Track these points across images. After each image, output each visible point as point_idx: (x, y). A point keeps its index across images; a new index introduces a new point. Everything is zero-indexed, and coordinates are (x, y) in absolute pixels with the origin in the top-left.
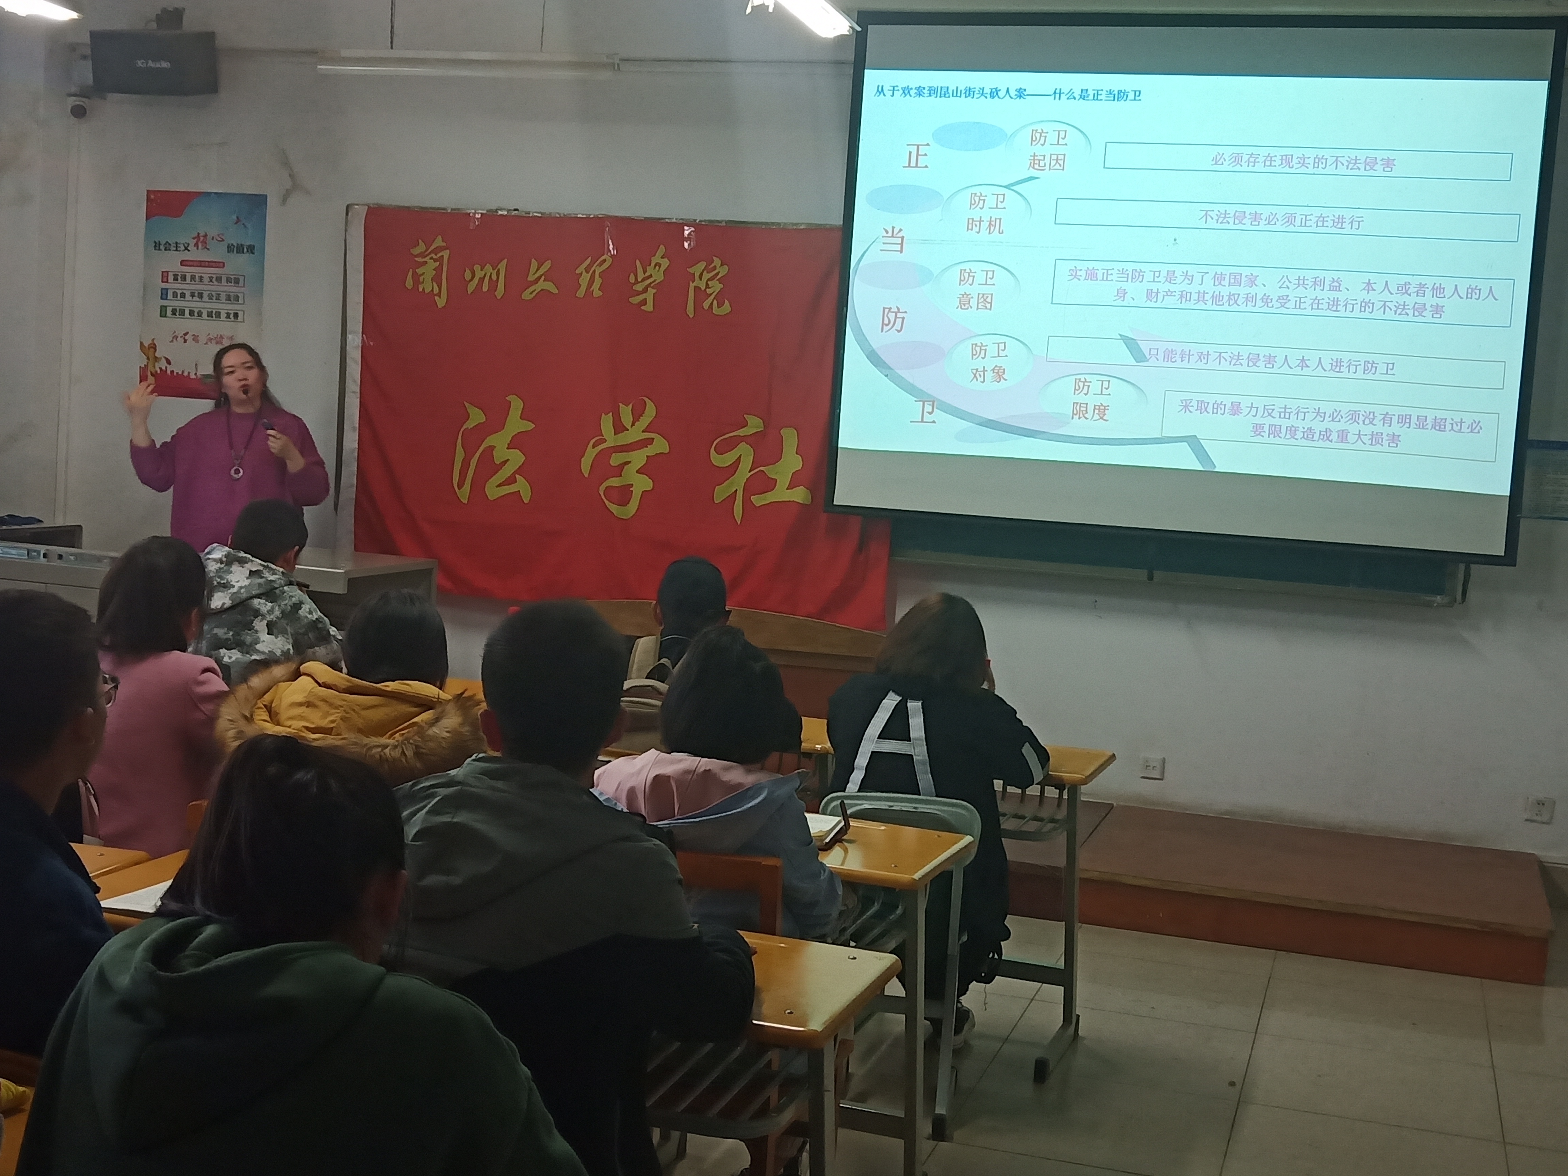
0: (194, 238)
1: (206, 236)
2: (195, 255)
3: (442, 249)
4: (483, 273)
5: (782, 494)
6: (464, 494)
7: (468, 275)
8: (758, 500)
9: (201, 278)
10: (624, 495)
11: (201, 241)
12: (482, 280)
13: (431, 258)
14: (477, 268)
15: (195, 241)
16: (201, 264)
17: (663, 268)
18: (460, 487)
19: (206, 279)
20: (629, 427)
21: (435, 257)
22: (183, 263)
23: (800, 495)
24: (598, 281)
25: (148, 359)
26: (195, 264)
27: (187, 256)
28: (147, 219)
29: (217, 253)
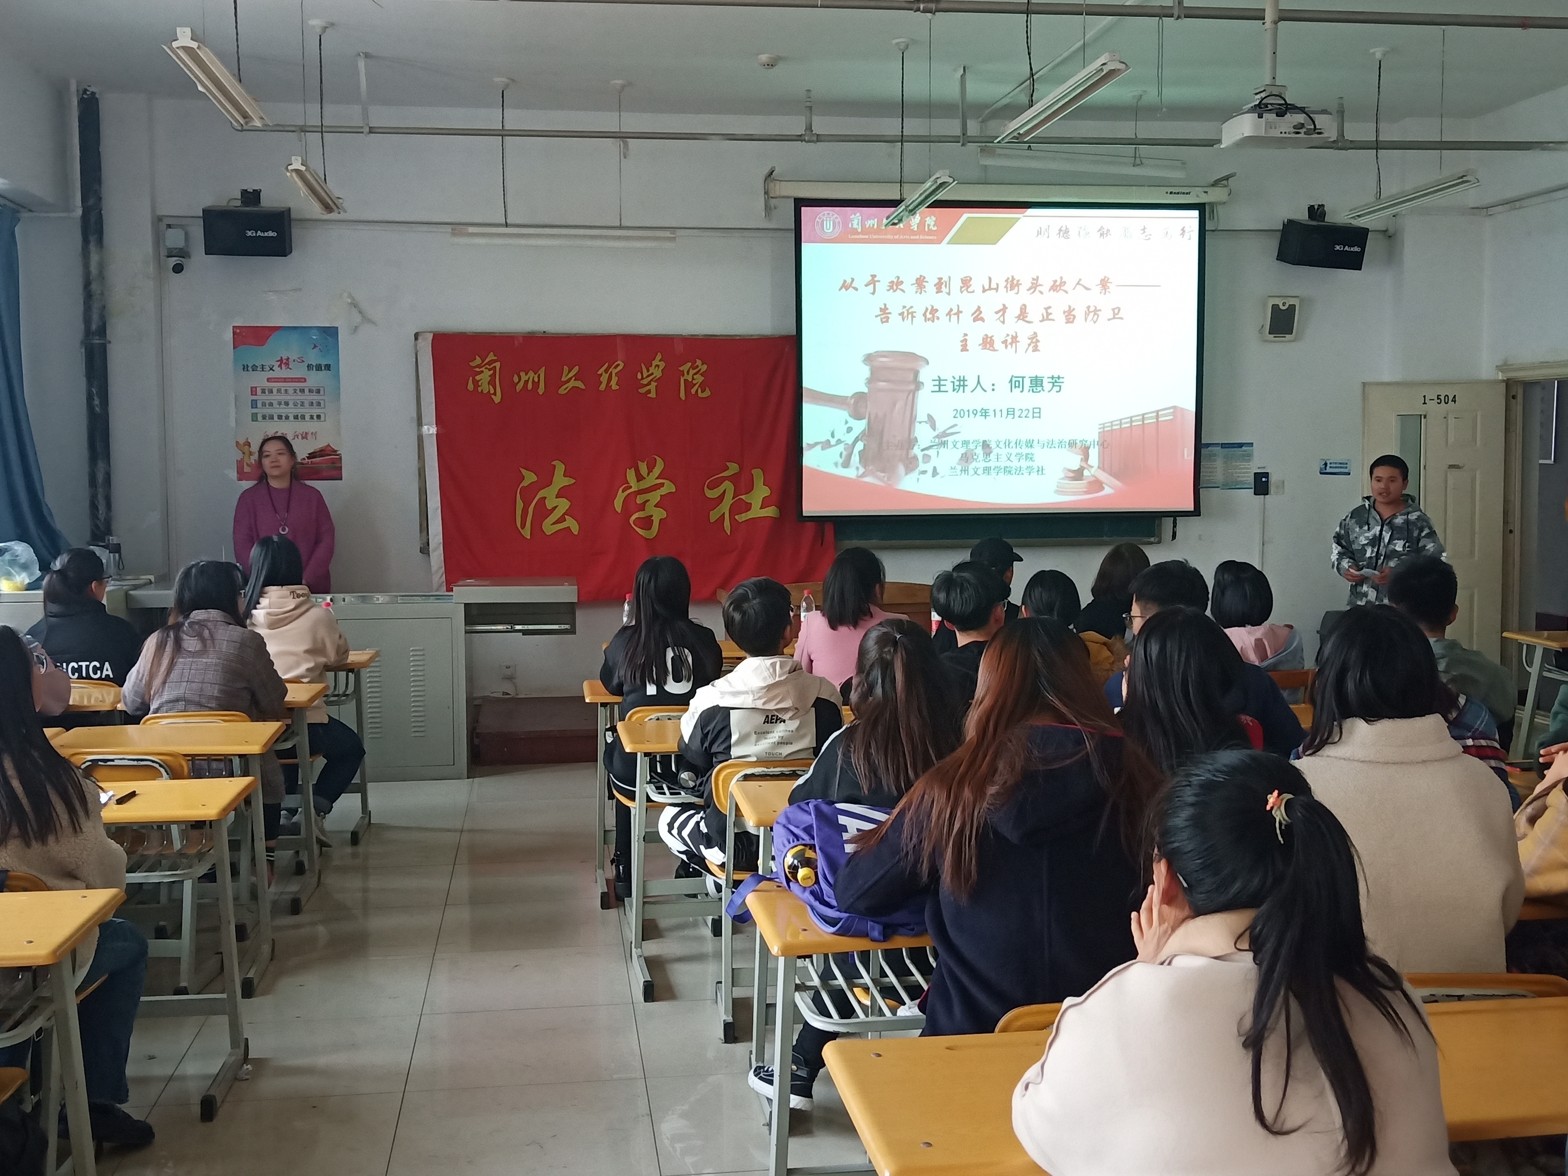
0: (278, 361)
1: (288, 359)
2: (279, 373)
3: (495, 361)
4: (527, 376)
5: (757, 512)
6: (527, 533)
7: (516, 379)
8: (742, 518)
9: (286, 390)
10: (646, 523)
11: (284, 363)
12: (526, 382)
13: (486, 368)
14: (522, 374)
15: (279, 363)
16: (285, 380)
17: (661, 369)
18: (523, 528)
19: (291, 391)
20: (645, 476)
21: (488, 367)
22: (269, 380)
23: (771, 512)
24: (615, 380)
25: (244, 453)
26: (280, 380)
27: (272, 374)
28: (234, 348)
29: (297, 371)
